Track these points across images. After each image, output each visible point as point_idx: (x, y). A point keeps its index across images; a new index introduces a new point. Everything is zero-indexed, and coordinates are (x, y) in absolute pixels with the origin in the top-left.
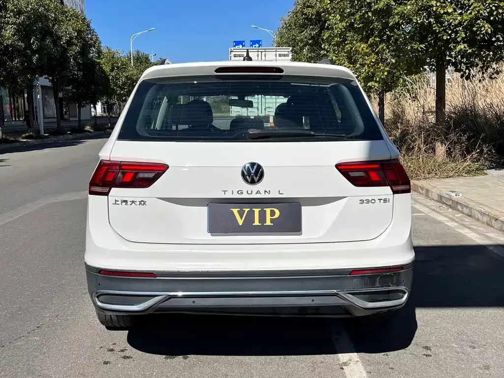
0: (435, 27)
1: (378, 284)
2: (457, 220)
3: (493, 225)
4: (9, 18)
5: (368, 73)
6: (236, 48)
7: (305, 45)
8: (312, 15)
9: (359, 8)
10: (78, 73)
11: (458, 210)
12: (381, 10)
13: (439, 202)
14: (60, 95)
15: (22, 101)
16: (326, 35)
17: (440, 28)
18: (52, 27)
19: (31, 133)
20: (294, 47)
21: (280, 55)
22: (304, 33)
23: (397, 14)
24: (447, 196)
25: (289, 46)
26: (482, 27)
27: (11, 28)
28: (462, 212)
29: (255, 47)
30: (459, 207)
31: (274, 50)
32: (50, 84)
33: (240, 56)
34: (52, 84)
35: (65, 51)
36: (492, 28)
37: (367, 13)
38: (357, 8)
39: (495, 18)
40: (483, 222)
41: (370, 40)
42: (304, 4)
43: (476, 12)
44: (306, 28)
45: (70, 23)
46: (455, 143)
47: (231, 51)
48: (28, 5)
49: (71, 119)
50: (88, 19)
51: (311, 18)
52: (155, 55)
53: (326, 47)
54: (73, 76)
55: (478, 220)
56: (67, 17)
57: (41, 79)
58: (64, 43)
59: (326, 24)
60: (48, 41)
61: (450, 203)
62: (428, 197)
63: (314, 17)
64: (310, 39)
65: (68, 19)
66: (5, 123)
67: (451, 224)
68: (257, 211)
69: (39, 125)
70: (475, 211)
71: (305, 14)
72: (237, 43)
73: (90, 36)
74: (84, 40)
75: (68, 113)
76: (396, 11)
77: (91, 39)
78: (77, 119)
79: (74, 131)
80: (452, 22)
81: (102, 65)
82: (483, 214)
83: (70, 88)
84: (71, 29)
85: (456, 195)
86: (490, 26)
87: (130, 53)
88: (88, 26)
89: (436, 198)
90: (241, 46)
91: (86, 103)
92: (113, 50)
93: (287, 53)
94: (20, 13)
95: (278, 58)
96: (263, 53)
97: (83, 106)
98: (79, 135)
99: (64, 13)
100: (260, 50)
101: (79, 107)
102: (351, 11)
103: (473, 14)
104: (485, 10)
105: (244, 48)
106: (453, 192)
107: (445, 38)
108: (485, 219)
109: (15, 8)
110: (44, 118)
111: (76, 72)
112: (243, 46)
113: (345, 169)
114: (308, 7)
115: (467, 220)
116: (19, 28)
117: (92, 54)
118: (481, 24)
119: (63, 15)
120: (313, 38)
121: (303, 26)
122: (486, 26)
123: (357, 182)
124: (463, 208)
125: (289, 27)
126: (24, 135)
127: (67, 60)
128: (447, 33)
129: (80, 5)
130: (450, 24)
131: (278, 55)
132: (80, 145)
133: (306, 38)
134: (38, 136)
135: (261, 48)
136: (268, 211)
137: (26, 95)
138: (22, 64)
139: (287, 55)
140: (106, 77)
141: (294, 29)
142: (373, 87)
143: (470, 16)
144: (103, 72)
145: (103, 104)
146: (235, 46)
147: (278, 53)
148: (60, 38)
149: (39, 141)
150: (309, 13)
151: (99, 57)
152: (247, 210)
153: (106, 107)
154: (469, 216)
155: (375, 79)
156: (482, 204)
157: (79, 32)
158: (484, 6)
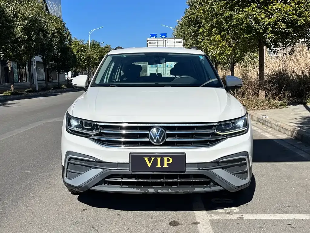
0: (255, 26)
2: (263, 129)
3: (281, 131)
4: (19, 21)
5: (221, 51)
6: (152, 38)
7: (190, 37)
8: (194, 19)
9: (215, 16)
10: (58, 54)
11: (266, 125)
12: (227, 17)
13: (257, 121)
14: (47, 67)
15: (25, 71)
16: (201, 30)
17: (258, 26)
18: (43, 26)
19: (30, 89)
20: (184, 37)
21: (177, 42)
22: (189, 29)
23: (235, 19)
24: (261, 118)
25: (182, 37)
26: (280, 25)
27: (20, 27)
28: (268, 126)
29: (163, 37)
30: (266, 123)
31: (173, 39)
32: (41, 60)
33: (153, 43)
34: (43, 60)
35: (51, 40)
36: (286, 26)
37: (220, 19)
38: (214, 16)
39: (287, 21)
40: (277, 130)
41: (222, 33)
42: (189, 12)
43: (277, 18)
44: (191, 27)
45: (54, 24)
46: (269, 90)
47: (148, 40)
48: (30, 14)
49: (53, 81)
50: (64, 22)
51: (193, 21)
52: (104, 43)
53: (201, 37)
54: (55, 55)
55: (275, 129)
56: (51, 21)
57: (36, 57)
58: (50, 36)
59: (202, 24)
60: (41, 35)
61: (262, 121)
62: (252, 119)
63: (195, 20)
64: (192, 33)
65: (52, 22)
66: (15, 83)
67: (259, 131)
69: (35, 84)
70: (274, 125)
71: (190, 18)
72: (152, 35)
73: (65, 32)
74: (62, 34)
75: (51, 78)
76: (234, 18)
77: (66, 33)
78: (57, 81)
79: (55, 88)
80: (264, 23)
81: (72, 49)
82: (277, 126)
83: (53, 62)
84: (54, 28)
85: (265, 117)
86: (284, 25)
87: (88, 42)
88: (64, 26)
89: (256, 120)
90: (154, 37)
91: (63, 72)
92: (79, 40)
93: (180, 41)
94: (25, 19)
95: (176, 44)
96: (167, 41)
97: (61, 73)
98: (58, 90)
99: (50, 18)
100: (165, 40)
101: (59, 74)
102: (211, 18)
103: (275, 18)
104: (282, 16)
105: (156, 38)
106: (264, 116)
107: (261, 31)
108: (278, 128)
109: (23, 16)
110: (38, 81)
111: (57, 53)
112: (156, 37)
114: (192, 14)
115: (269, 129)
116: (25, 27)
117: (66, 42)
118: (280, 24)
119: (50, 19)
120: (194, 32)
121: (189, 25)
122: (282, 25)
124: (268, 124)
125: (181, 26)
126: (26, 90)
127: (52, 46)
128: (262, 29)
129: (59, 13)
130: (263, 25)
131: (175, 42)
132: (58, 96)
133: (190, 32)
134: (34, 91)
135: (166, 38)
137: (27, 67)
138: (26, 48)
139: (181, 42)
140: (74, 56)
141: (184, 27)
142: (223, 58)
143: (274, 20)
144: (73, 52)
145: (72, 73)
146: (151, 37)
147: (175, 41)
148: (48, 33)
149: (35, 93)
150: (192, 17)
151: (70, 44)
153: (74, 74)
154: (271, 128)
155: (224, 54)
156: (277, 121)
157: (59, 29)
158: (281, 14)
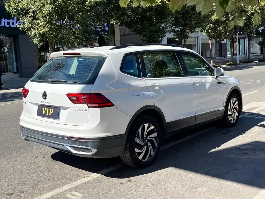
1: (77, 144)
19: (231, 63)
68: (48, 109)
113: (69, 96)
123: (73, 101)
136: (50, 109)
152: (46, 109)
